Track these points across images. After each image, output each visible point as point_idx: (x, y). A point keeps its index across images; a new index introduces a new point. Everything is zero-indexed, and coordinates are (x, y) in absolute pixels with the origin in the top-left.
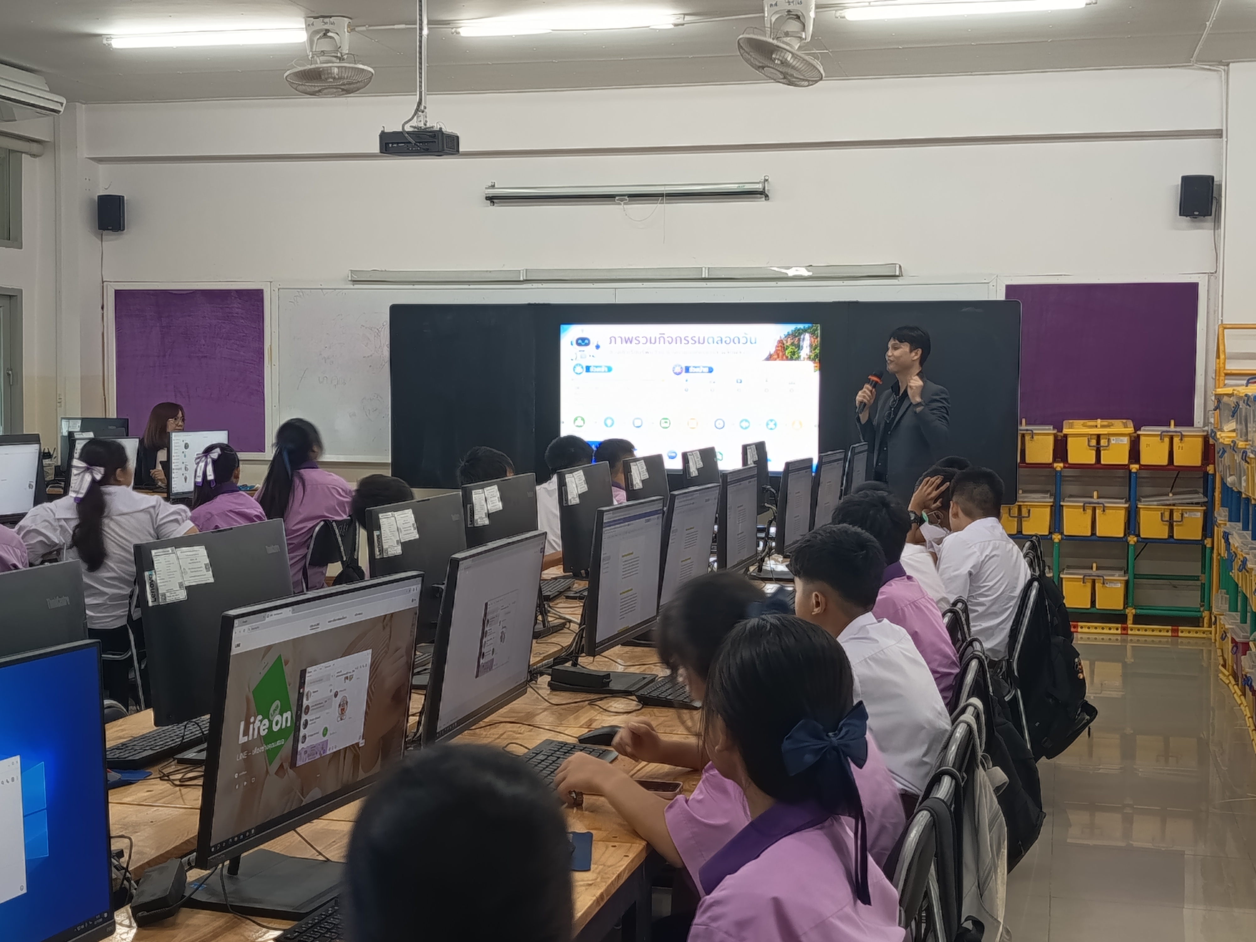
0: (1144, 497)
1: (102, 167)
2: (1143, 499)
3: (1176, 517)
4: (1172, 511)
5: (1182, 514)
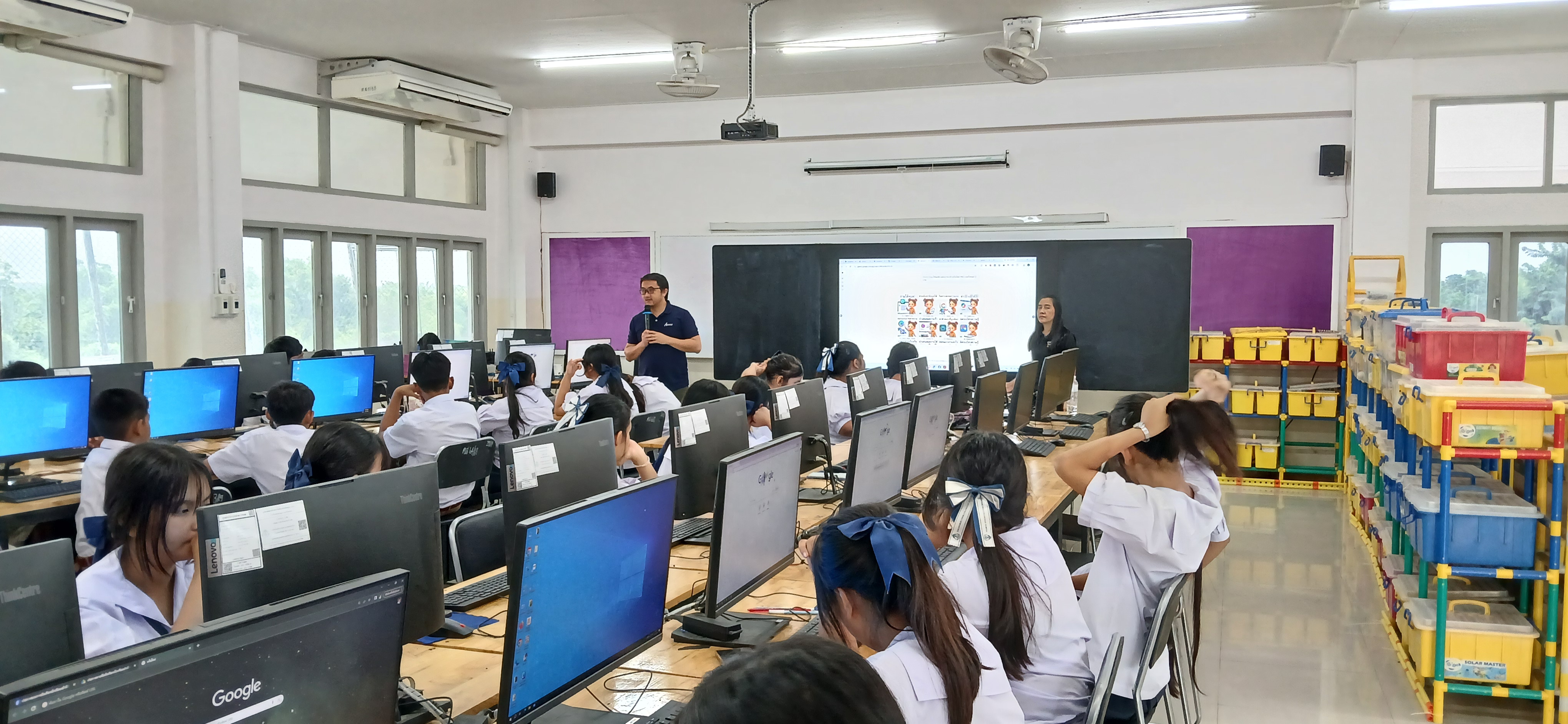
0: (1292, 385)
1: (540, 153)
2: (1291, 387)
3: (1316, 400)
4: (1313, 395)
5: (1321, 398)
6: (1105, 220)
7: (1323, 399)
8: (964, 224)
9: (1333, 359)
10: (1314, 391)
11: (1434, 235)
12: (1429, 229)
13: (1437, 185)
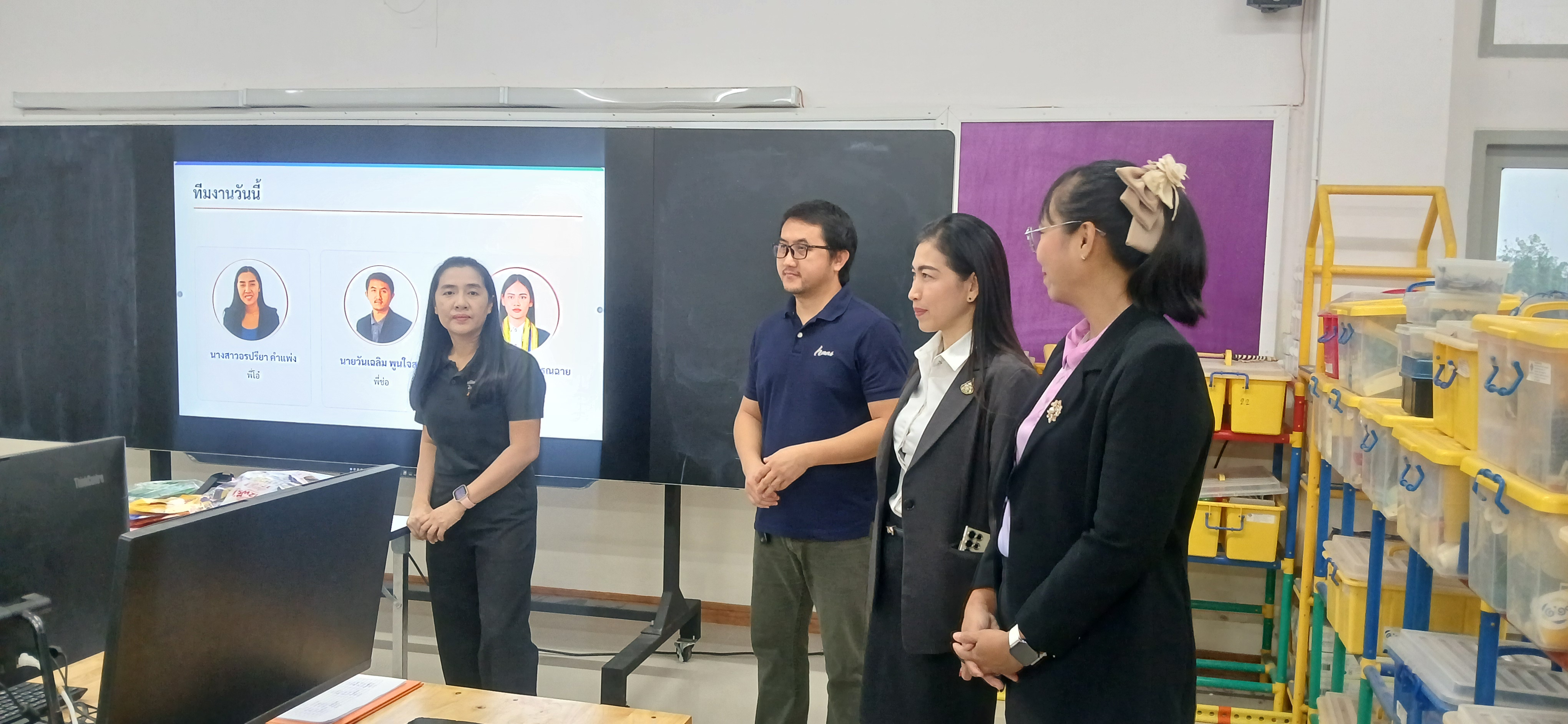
3: (1232, 521)
4: (1224, 511)
5: (1243, 518)
6: (790, 101)
7: (1248, 519)
8: (506, 102)
9: (1273, 428)
10: (1227, 499)
11: (1490, 147)
12: (1479, 135)
13: (1500, 37)
